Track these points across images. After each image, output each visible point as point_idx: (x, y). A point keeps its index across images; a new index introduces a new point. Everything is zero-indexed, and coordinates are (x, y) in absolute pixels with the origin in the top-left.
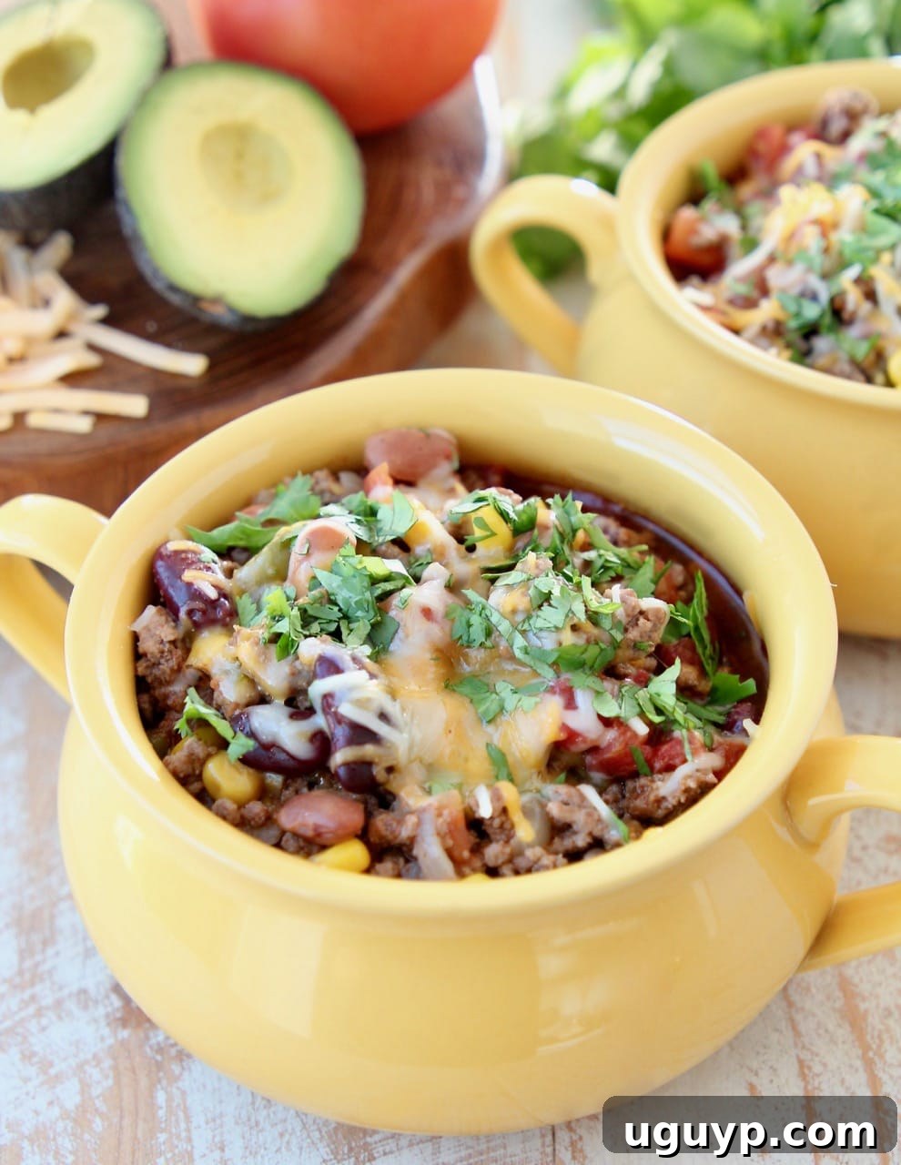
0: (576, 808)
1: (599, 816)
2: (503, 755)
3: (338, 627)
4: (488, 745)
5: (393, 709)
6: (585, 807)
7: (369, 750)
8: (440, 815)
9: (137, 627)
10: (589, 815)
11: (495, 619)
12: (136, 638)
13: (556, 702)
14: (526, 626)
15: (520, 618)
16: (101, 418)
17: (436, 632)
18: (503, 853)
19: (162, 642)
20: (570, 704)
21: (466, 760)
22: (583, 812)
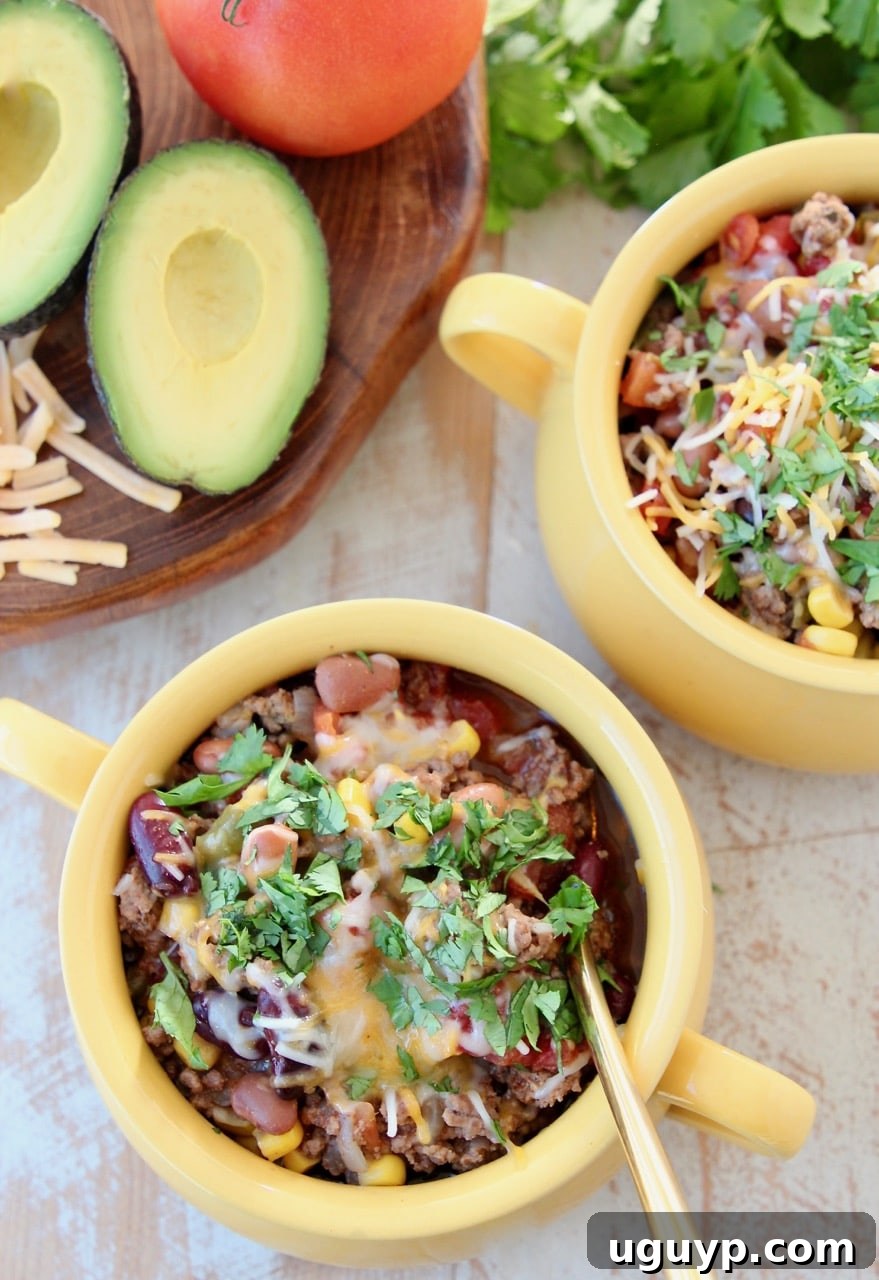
0: (466, 1118)
1: (483, 1125)
2: (411, 1058)
3: (279, 944)
4: (398, 1047)
5: (321, 1039)
6: (472, 1116)
7: (301, 1078)
8: (356, 1124)
9: (119, 891)
10: (475, 1125)
11: (409, 944)
12: (118, 900)
13: (455, 1026)
14: (434, 956)
15: (428, 946)
16: (84, 567)
17: (361, 943)
18: (405, 1147)
19: (139, 912)
20: (467, 1026)
21: (381, 1058)
22: (472, 1120)
